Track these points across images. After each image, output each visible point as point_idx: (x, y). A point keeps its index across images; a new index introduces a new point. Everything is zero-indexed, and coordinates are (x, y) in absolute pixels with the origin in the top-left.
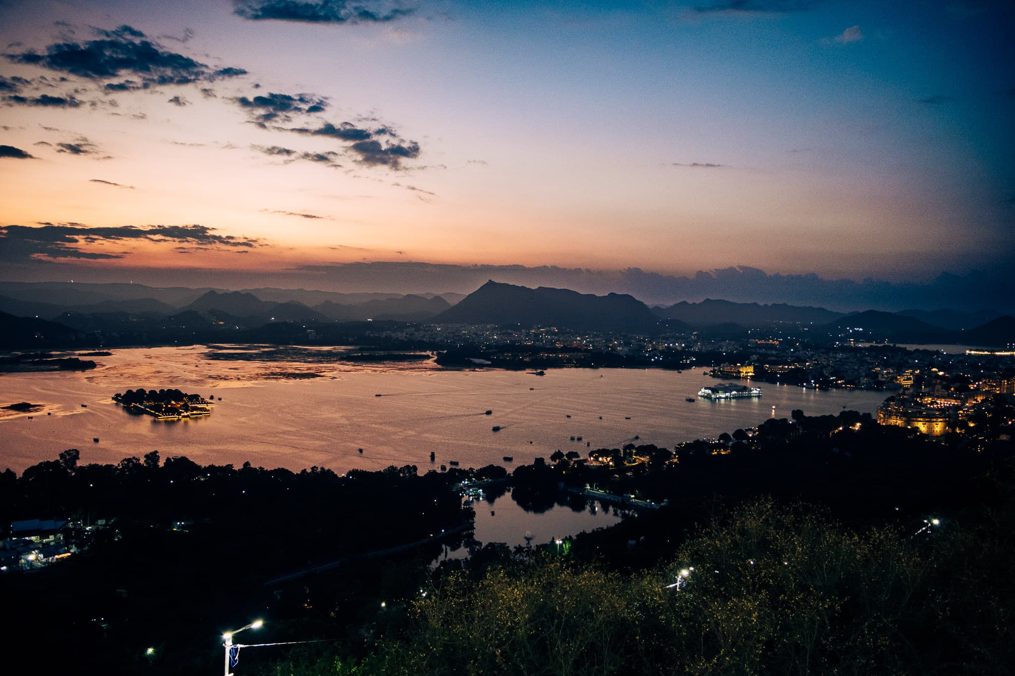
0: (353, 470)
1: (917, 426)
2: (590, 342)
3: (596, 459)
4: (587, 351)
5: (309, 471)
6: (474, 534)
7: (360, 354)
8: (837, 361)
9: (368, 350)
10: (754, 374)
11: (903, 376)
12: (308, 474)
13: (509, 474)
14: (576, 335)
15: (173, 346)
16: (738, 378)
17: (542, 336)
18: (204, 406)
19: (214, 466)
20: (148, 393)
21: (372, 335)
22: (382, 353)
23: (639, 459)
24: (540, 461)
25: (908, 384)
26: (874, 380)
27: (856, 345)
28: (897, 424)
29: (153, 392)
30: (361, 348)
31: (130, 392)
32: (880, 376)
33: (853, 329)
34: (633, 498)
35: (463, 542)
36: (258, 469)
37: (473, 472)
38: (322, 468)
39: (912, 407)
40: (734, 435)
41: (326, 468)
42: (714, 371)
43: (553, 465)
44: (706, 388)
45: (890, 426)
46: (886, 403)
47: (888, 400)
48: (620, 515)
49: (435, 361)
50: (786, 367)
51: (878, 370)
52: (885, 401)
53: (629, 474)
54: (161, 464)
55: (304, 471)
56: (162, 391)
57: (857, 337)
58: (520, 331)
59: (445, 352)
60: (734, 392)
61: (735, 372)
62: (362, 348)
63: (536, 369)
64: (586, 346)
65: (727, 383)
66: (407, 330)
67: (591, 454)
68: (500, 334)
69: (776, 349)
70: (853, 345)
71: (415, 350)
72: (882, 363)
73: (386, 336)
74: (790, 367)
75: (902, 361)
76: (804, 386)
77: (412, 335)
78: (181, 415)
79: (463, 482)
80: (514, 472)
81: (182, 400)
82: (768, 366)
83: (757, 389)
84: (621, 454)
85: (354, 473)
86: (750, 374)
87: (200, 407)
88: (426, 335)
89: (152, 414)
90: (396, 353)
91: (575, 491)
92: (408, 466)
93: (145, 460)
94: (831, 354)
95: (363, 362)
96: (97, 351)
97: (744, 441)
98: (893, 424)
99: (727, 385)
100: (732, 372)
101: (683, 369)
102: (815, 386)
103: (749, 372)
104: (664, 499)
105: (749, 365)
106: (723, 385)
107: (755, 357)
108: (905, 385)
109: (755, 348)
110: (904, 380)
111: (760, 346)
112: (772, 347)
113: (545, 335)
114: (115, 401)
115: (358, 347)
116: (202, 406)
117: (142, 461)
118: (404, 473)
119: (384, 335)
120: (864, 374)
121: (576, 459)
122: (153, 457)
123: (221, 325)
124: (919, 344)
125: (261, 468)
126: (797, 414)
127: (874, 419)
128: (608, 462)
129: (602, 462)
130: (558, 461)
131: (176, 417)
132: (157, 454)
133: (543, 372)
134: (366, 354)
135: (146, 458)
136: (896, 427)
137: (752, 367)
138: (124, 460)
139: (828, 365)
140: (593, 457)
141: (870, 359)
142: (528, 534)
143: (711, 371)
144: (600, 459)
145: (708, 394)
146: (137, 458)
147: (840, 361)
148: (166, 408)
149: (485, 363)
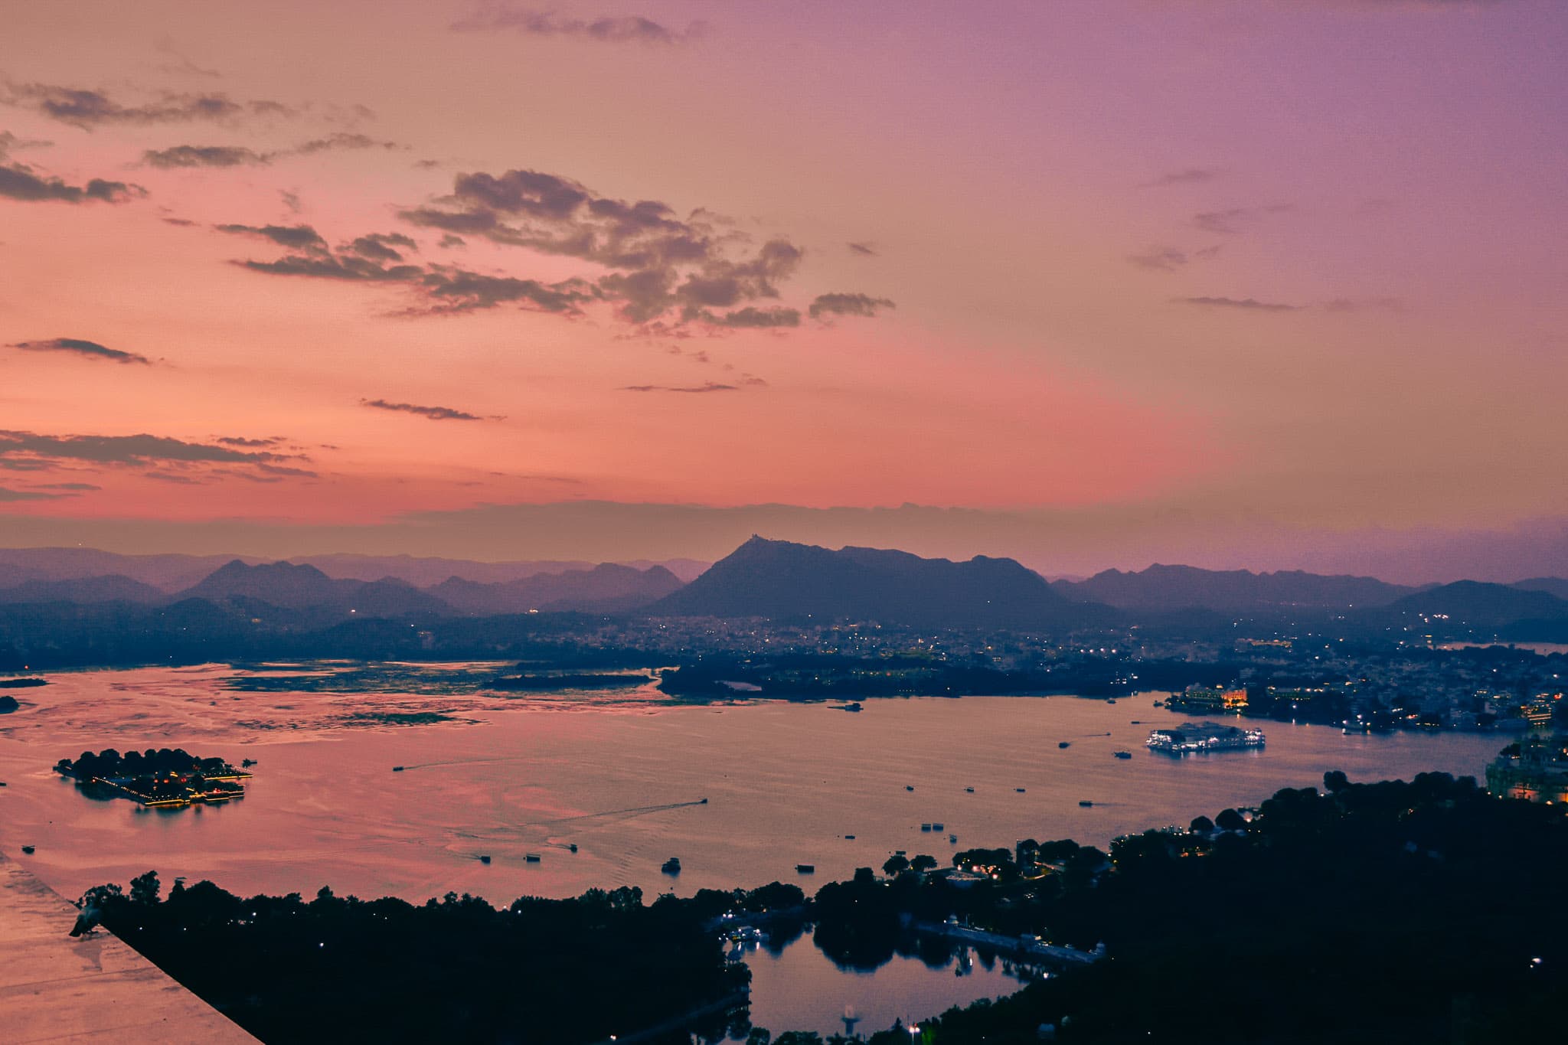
0: (523, 898)
1: (1564, 800)
2: (941, 647)
3: (968, 869)
4: (936, 664)
5: (441, 901)
6: (749, 1013)
7: (519, 677)
8: (1404, 678)
9: (533, 667)
10: (1247, 704)
11: (1532, 705)
12: (439, 906)
13: (809, 899)
14: (915, 636)
15: (165, 666)
16: (1219, 711)
17: (853, 637)
18: (233, 779)
19: (265, 897)
20: (123, 758)
21: (539, 640)
22: (560, 674)
23: (1045, 867)
24: (864, 874)
25: (1542, 721)
26: (1476, 714)
27: (1438, 647)
28: (1526, 797)
29: (132, 756)
30: (519, 664)
31: (87, 756)
32: (1487, 705)
33: (1429, 615)
34: (1039, 941)
35: (729, 1028)
36: (346, 899)
37: (741, 897)
38: (466, 896)
39: (1554, 765)
40: (1219, 820)
41: (473, 896)
42: (1173, 700)
43: (888, 882)
44: (1160, 732)
45: (1512, 800)
46: (1502, 757)
47: (1506, 752)
48: (1016, 973)
49: (658, 688)
50: (1308, 690)
51: (1483, 694)
52: (1502, 753)
53: (1029, 896)
54: (163, 895)
55: (432, 902)
56: (150, 752)
57: (1441, 632)
58: (812, 629)
59: (676, 669)
60: (1213, 739)
61: (1213, 701)
62: (523, 664)
63: (844, 698)
64: (936, 654)
65: (1198, 721)
66: (605, 629)
67: (958, 859)
68: (776, 636)
69: (1286, 656)
70: (1431, 647)
71: (620, 667)
72: (1490, 679)
73: (565, 642)
74: (1315, 690)
75: (1526, 677)
76: (1343, 726)
77: (613, 638)
78: (189, 798)
79: (724, 915)
80: (818, 896)
81: (190, 769)
82: (1274, 688)
83: (1256, 733)
84: (1012, 858)
85: (525, 903)
86: (1242, 704)
87: (224, 781)
88: (640, 639)
89: (132, 798)
90: (585, 673)
91: (930, 928)
92: (624, 889)
93: (132, 890)
94: (1391, 663)
95: (526, 690)
96: (17, 677)
97: (1238, 831)
98: (1517, 797)
99: (1200, 726)
100: (1206, 701)
101: (1116, 696)
102: (1365, 725)
103: (1238, 701)
104: (1097, 942)
105: (1239, 686)
106: (1194, 726)
107: (1247, 673)
108: (1537, 721)
109: (1248, 654)
110: (1534, 712)
111: (1257, 652)
112: (1280, 652)
113: (858, 636)
114: (59, 772)
115: (515, 663)
116: (229, 781)
117: (127, 891)
118: (616, 901)
119: (561, 639)
120: (1456, 701)
121: (931, 869)
122: (147, 883)
123: (256, 624)
124: (1558, 643)
125: (351, 898)
126: (1335, 779)
127: (1482, 788)
128: (991, 875)
129: (979, 875)
130: (897, 873)
131: (180, 802)
132: (156, 878)
133: (858, 705)
134: (531, 676)
135: (134, 886)
136: (1523, 801)
137: (1245, 692)
138: (90, 892)
139: (1387, 686)
140: (961, 864)
141: (1467, 674)
142: (849, 1012)
143: (1168, 700)
144: (975, 868)
145: (1165, 743)
146: (116, 887)
147: (1409, 677)
148: (160, 784)
149: (752, 690)
